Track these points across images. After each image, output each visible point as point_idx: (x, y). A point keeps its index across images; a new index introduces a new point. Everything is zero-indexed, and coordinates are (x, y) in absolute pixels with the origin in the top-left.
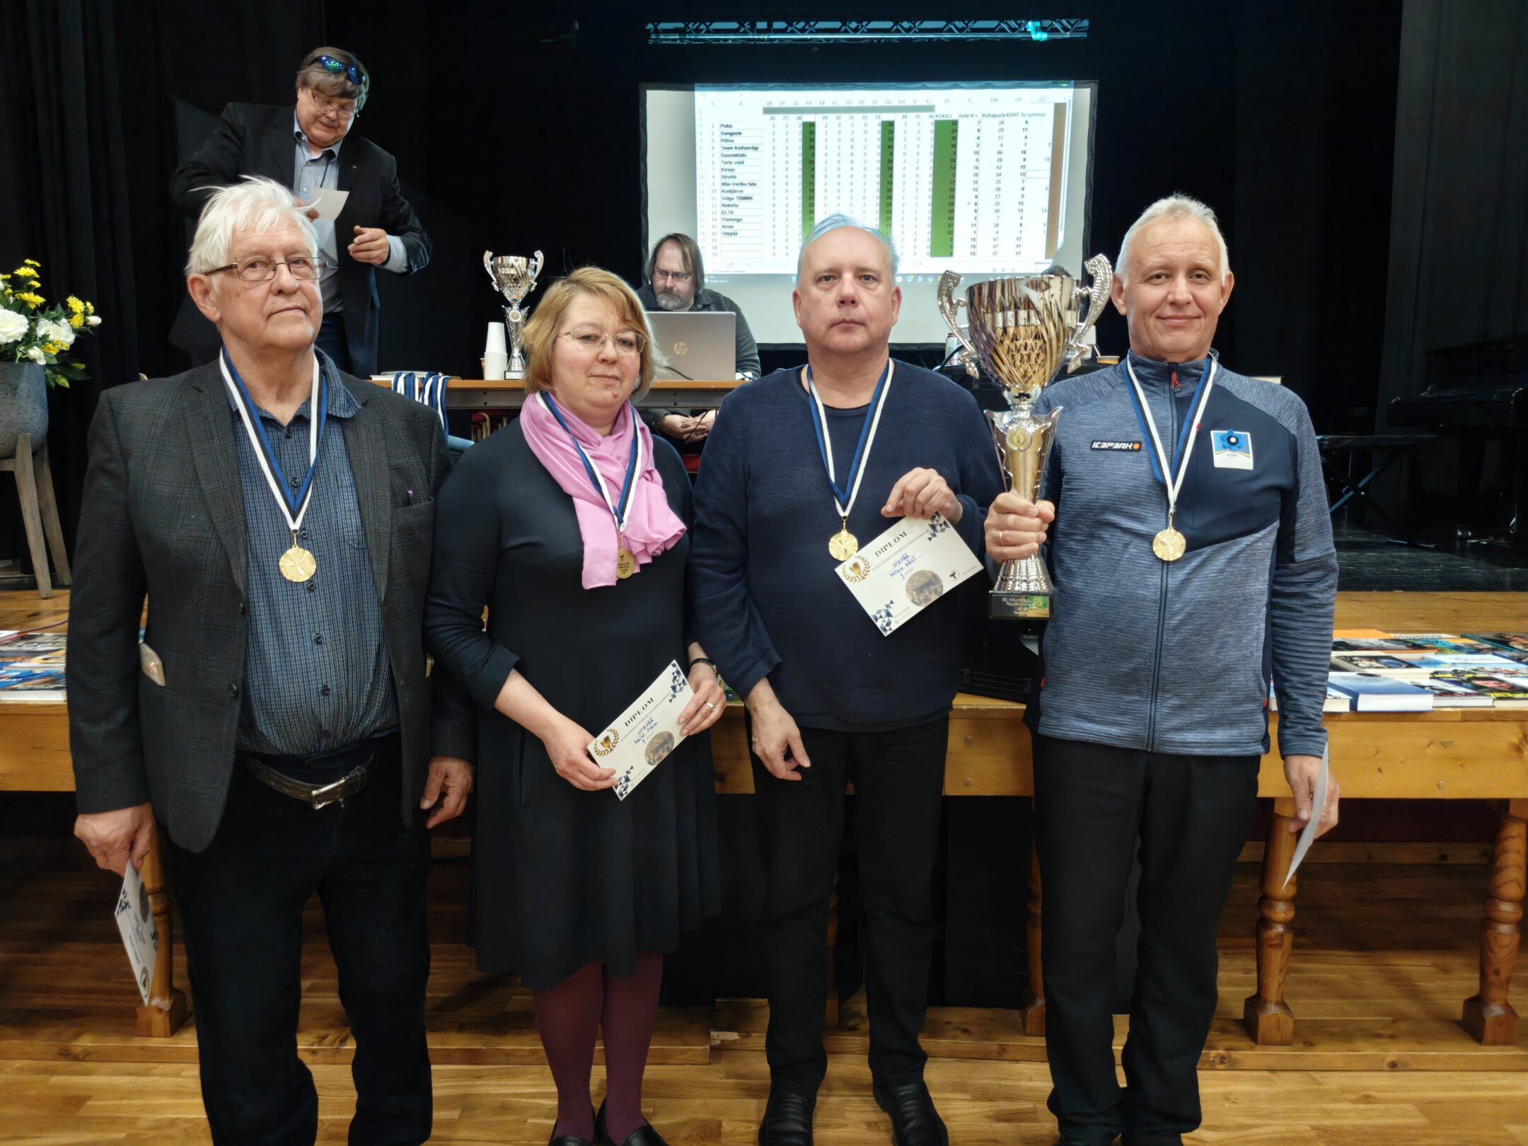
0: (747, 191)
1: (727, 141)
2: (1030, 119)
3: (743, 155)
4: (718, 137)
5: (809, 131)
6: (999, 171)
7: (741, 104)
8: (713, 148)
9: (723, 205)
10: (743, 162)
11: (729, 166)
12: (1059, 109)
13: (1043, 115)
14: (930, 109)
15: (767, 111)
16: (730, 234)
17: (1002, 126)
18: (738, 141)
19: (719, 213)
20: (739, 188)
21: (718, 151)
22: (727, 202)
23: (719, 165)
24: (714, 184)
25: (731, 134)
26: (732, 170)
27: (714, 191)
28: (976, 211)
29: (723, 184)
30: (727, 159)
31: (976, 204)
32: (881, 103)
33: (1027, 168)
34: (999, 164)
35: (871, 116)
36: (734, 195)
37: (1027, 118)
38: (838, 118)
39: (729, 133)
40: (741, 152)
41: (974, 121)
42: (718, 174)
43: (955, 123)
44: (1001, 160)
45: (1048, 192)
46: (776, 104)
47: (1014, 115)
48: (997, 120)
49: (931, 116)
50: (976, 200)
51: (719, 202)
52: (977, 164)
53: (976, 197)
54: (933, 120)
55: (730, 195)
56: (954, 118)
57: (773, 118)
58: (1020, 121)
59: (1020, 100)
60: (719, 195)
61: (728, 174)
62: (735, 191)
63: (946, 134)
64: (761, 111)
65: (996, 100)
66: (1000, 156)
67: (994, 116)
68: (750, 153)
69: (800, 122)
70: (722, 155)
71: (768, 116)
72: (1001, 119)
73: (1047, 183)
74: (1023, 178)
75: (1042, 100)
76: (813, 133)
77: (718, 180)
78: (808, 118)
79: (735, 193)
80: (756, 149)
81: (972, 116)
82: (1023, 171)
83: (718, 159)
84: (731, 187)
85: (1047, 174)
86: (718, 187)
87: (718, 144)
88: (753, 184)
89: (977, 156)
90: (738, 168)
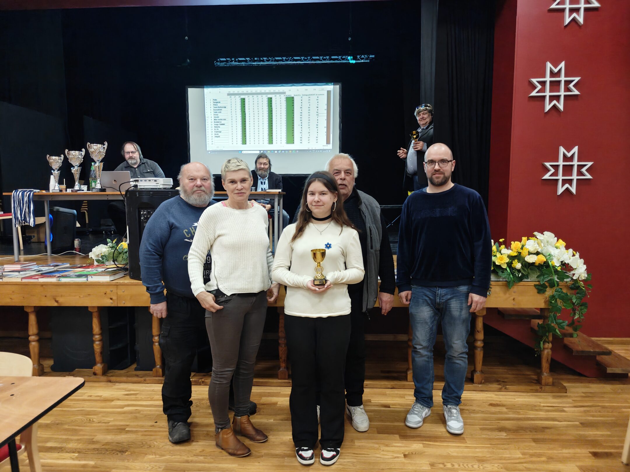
0: (223, 122)
1: (215, 105)
2: (319, 96)
3: (221, 110)
4: (212, 104)
5: (243, 101)
6: (309, 114)
7: (220, 92)
8: (211, 107)
9: (215, 127)
10: (221, 112)
11: (216, 113)
12: (329, 92)
13: (323, 95)
14: (284, 93)
15: (228, 94)
16: (218, 137)
17: (309, 99)
18: (219, 105)
19: (213, 129)
20: (220, 121)
21: (212, 108)
22: (216, 126)
23: (213, 113)
24: (211, 120)
25: (217, 103)
26: (217, 115)
27: (212, 122)
28: (301, 128)
29: (215, 120)
30: (215, 111)
31: (301, 125)
32: (267, 91)
33: (319, 113)
34: (309, 111)
35: (264, 96)
36: (218, 123)
37: (318, 96)
38: (253, 97)
39: (216, 102)
40: (220, 109)
41: (300, 97)
42: (213, 116)
43: (293, 98)
44: (310, 110)
45: (326, 121)
46: (232, 92)
47: (313, 95)
48: (308, 97)
49: (285, 96)
50: (301, 124)
51: (213, 126)
52: (301, 112)
53: (301, 123)
54: (285, 97)
55: (217, 123)
56: (292, 96)
57: (231, 97)
58: (316, 97)
59: (315, 90)
60: (213, 123)
61: (216, 116)
62: (219, 122)
63: (290, 101)
64: (227, 95)
65: (307, 90)
66: (309, 109)
67: (306, 95)
68: (223, 109)
69: (240, 98)
70: (214, 110)
71: (229, 97)
72: (309, 96)
73: (326, 118)
74: (318, 116)
75: (323, 90)
76: (244, 102)
77: (213, 118)
78: (243, 97)
79: (219, 123)
80: (225, 107)
81: (299, 95)
82: (318, 114)
83: (212, 111)
84: (218, 121)
85: (326, 115)
86: (213, 121)
87: (212, 106)
88: (225, 120)
89: (301, 109)
90: (219, 114)
